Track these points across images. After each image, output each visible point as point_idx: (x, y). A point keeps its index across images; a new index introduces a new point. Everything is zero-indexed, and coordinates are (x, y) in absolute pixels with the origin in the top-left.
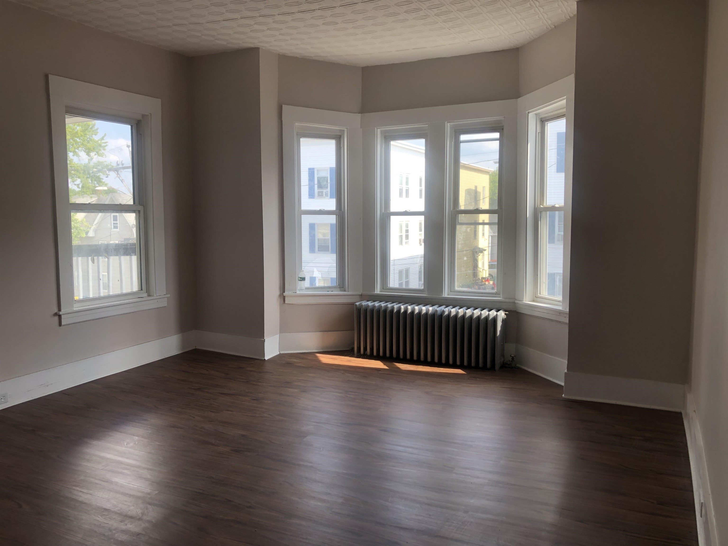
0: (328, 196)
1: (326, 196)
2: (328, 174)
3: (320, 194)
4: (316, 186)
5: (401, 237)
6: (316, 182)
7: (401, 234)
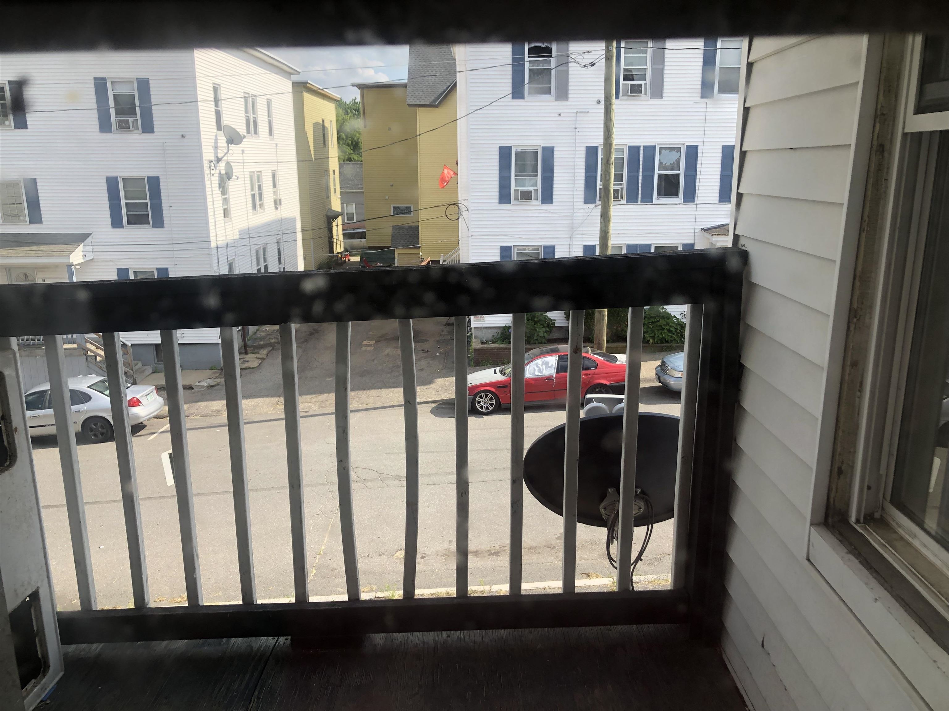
0: (138, 129)
1: (133, 129)
2: (134, 90)
3: (124, 124)
4: (113, 112)
5: (253, 196)
6: (112, 103)
7: (253, 193)
